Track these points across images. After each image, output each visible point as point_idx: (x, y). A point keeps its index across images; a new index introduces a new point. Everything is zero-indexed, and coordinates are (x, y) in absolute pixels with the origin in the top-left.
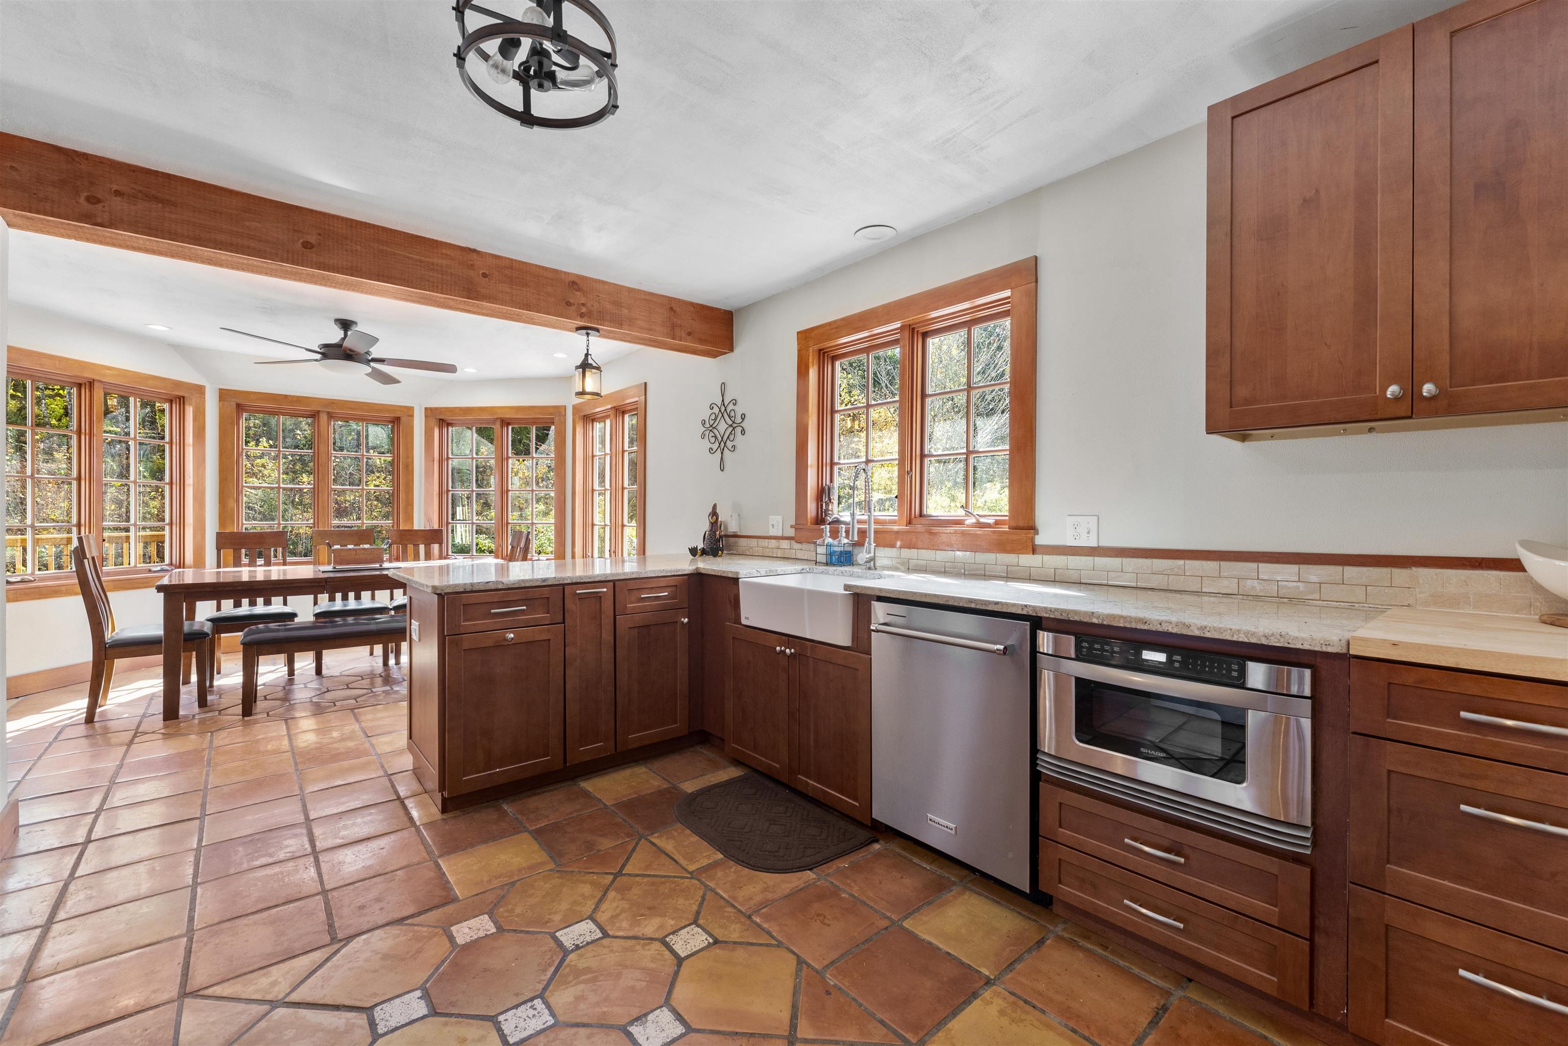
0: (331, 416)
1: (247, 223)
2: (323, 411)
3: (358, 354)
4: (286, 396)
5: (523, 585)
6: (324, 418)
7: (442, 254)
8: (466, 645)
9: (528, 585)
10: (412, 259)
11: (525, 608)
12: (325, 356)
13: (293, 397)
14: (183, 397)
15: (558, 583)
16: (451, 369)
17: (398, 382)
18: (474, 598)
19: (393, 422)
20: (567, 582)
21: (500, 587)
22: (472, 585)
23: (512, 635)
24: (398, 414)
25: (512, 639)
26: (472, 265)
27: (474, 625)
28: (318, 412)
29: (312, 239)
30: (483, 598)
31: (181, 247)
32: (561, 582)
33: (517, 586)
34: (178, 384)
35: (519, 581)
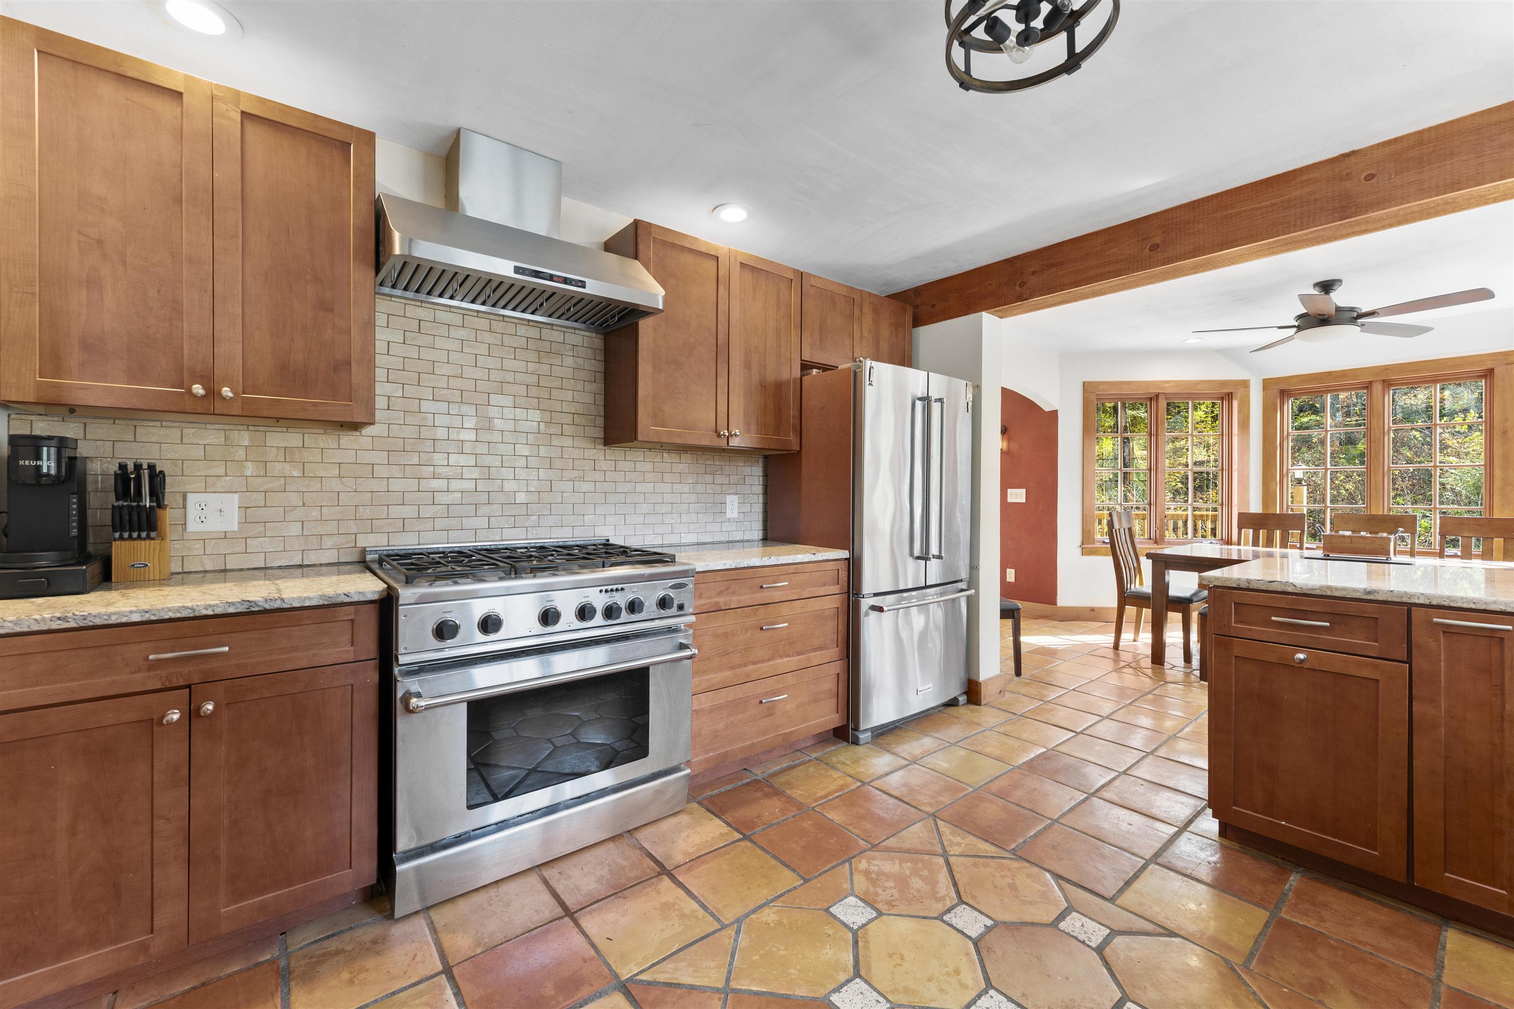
0: (1387, 384)
1: (1108, 253)
2: (1376, 381)
3: (1330, 316)
4: (1330, 373)
5: (1329, 593)
6: (1377, 388)
7: (1302, 182)
8: (1237, 651)
9: (1337, 594)
10: (1262, 207)
11: (1328, 624)
12: (1299, 328)
13: (1337, 372)
14: (1231, 393)
15: (1398, 600)
16: (1484, 294)
17: (1433, 329)
18: (1249, 598)
19: (1484, 376)
20: (1417, 601)
21: (1290, 589)
22: (1248, 581)
23: (1301, 656)
24: (1489, 365)
25: (1302, 661)
26: (1347, 174)
27: (1250, 630)
28: (1371, 383)
29: (1158, 240)
30: (1262, 599)
31: (1070, 292)
32: (1405, 600)
33: (1318, 592)
34: (1224, 383)
35: (1321, 588)
